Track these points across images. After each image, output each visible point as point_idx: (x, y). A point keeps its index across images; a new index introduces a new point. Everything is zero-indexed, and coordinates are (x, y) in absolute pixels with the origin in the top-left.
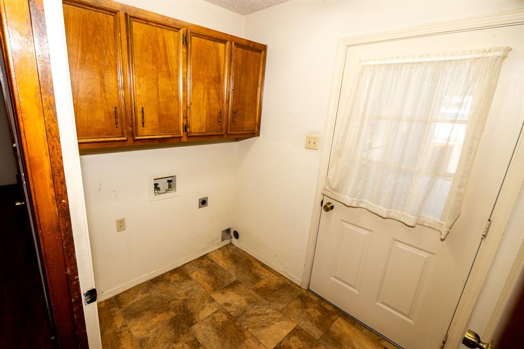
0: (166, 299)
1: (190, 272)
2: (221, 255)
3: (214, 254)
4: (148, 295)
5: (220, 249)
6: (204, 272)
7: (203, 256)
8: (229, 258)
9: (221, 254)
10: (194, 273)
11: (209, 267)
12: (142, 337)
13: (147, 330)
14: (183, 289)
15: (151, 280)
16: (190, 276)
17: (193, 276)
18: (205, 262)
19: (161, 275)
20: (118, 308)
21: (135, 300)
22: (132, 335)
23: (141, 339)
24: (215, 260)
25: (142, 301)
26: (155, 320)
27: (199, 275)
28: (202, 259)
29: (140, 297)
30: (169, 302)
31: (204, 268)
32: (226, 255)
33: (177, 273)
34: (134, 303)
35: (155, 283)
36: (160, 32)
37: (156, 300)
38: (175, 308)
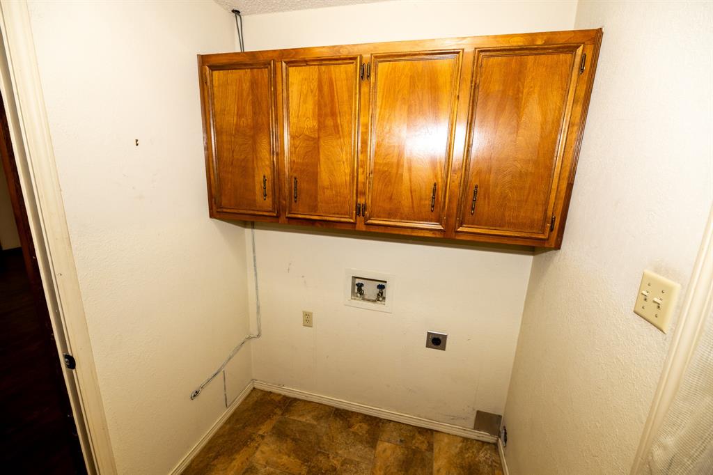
0: (321, 446)
1: (385, 436)
2: (455, 451)
3: (446, 440)
4: (315, 423)
5: (465, 439)
6: (400, 453)
7: (427, 430)
8: (462, 467)
9: (458, 450)
10: (387, 444)
11: (415, 452)
12: (255, 464)
13: (267, 463)
14: (349, 452)
15: (337, 409)
16: (379, 442)
17: (381, 446)
18: (419, 442)
19: (352, 412)
20: (280, 413)
21: (300, 419)
22: (254, 453)
23: (253, 466)
24: (436, 450)
25: (304, 426)
26: (285, 459)
27: (389, 452)
28: (419, 432)
29: (308, 419)
30: (318, 452)
31: (407, 448)
32: (463, 459)
33: (369, 425)
34: (295, 420)
35: (336, 416)
36: (324, 72)
37: (312, 438)
38: (314, 467)
